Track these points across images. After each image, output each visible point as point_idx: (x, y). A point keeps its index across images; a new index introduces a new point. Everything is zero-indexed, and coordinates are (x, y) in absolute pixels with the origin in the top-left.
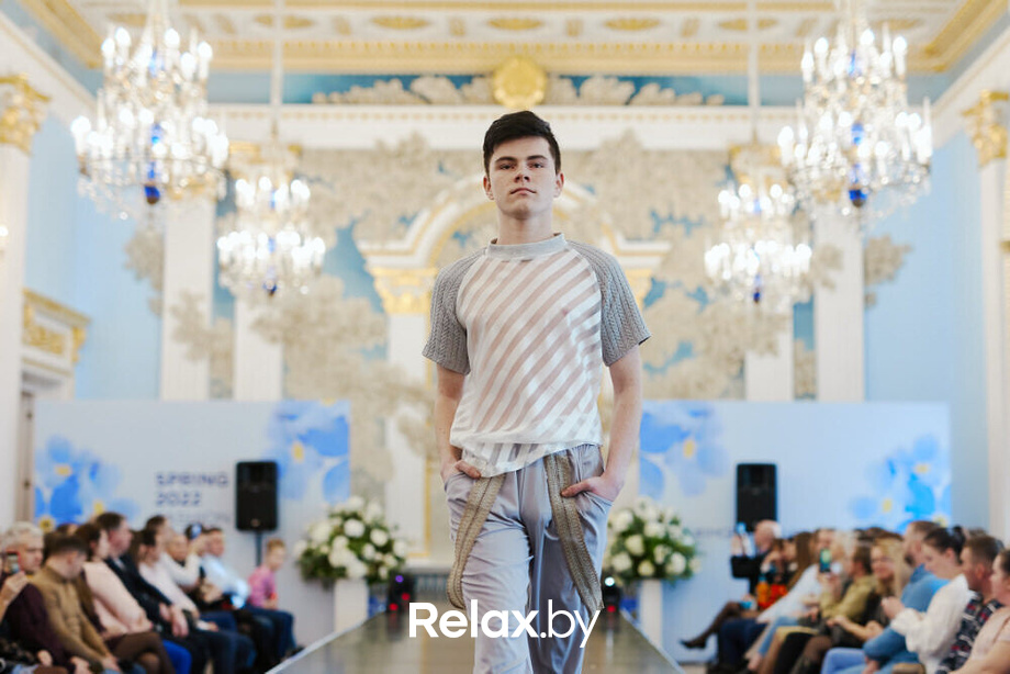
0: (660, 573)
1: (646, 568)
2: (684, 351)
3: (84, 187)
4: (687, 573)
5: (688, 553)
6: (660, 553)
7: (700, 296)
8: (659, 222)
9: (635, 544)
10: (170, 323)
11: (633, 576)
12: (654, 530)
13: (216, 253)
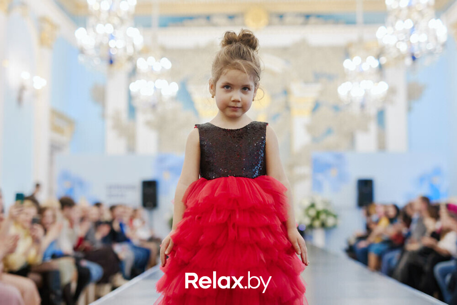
0: (323, 225)
1: (317, 223)
2: (329, 131)
3: (81, 58)
4: (334, 226)
5: (335, 216)
6: (323, 217)
7: (336, 108)
8: (317, 77)
9: (313, 213)
10: (109, 123)
11: (311, 227)
12: (320, 207)
13: (129, 92)
